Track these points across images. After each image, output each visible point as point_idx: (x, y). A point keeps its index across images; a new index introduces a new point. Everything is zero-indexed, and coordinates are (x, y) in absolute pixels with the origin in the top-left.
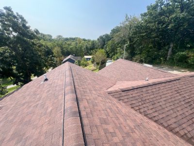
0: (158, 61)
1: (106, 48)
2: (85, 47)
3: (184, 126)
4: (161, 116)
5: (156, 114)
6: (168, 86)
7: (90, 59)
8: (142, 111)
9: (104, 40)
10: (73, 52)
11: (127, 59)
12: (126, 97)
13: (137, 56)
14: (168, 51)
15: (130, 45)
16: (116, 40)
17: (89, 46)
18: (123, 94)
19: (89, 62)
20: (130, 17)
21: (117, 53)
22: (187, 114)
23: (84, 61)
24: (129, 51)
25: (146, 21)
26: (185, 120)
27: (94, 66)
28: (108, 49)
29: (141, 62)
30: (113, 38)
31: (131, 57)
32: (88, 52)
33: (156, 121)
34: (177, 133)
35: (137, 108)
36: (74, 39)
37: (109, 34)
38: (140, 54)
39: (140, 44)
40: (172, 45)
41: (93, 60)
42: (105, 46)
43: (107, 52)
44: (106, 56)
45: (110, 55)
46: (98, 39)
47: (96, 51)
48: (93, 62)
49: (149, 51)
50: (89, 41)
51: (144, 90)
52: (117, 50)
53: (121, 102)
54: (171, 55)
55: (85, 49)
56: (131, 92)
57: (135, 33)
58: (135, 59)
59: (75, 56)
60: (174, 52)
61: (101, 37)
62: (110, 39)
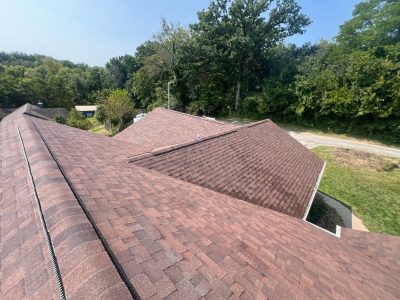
0: (224, 111)
1: (131, 86)
2: (72, 83)
3: (233, 183)
4: (208, 178)
5: (203, 176)
6: (221, 140)
7: (93, 112)
8: (184, 176)
9: (124, 69)
10: (35, 94)
11: (176, 108)
12: (161, 163)
13: (192, 104)
14: (234, 94)
15: (179, 83)
16: (151, 70)
17: (84, 82)
18: (156, 159)
19: (92, 120)
20: (170, 26)
21: (155, 98)
22: (238, 170)
23: (77, 117)
24: (178, 95)
25: (198, 40)
26: (235, 177)
27: (107, 128)
28: (135, 90)
29: (200, 113)
30: (142, 65)
31: (183, 106)
32: (85, 97)
33: (202, 185)
34: (225, 192)
35: (178, 174)
36: (32, 59)
37: (133, 55)
38: (197, 99)
39: (196, 82)
40: (239, 86)
41: (102, 114)
42: (128, 82)
43: (134, 97)
44: (133, 104)
45: (143, 103)
46: (108, 66)
47: (107, 95)
48: (102, 120)
49: (210, 95)
50: (83, 68)
51: (189, 149)
52: (154, 92)
53: (153, 170)
54: (240, 102)
55: (73, 88)
56: (169, 155)
57: (183, 61)
58: (190, 109)
59: (45, 106)
60: (242, 97)
61: (115, 62)
62: (138, 68)
